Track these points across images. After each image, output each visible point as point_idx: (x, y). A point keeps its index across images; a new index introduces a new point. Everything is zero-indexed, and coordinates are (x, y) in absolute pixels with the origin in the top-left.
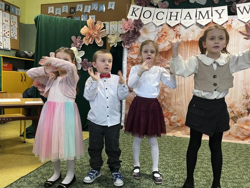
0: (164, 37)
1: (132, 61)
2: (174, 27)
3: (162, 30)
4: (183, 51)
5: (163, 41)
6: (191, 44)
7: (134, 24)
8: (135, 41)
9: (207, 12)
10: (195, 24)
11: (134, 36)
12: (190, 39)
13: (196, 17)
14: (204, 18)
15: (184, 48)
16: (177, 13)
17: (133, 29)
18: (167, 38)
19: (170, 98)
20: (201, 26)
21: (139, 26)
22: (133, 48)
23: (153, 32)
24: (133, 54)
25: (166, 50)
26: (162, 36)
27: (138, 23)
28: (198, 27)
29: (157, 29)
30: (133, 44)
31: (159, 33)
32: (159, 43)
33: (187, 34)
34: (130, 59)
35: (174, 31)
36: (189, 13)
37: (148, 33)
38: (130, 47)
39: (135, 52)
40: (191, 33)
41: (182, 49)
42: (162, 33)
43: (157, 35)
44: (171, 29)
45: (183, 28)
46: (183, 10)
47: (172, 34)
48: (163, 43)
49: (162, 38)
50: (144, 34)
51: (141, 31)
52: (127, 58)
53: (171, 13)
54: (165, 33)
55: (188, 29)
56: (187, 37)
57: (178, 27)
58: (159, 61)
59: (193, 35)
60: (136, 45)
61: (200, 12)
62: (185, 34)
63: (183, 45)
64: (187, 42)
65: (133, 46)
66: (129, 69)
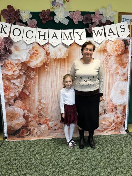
0: (35, 54)
1: (8, 77)
2: (43, 46)
3: (33, 48)
4: (54, 67)
5: (35, 59)
6: (60, 61)
7: (4, 42)
8: (8, 58)
9: (70, 33)
10: (61, 43)
11: (6, 54)
12: (58, 57)
13: (61, 37)
14: (68, 39)
15: (54, 65)
16: (45, 32)
17: (4, 47)
18: (38, 56)
19: (47, 108)
20: (66, 46)
21: (10, 44)
22: (7, 65)
23: (25, 50)
24: (7, 71)
25: (39, 66)
26: (34, 53)
27: (8, 41)
28: (64, 46)
29: (28, 47)
30: (6, 60)
31: (30, 50)
32: (31, 60)
33: (55, 52)
34: (5, 75)
35: (44, 49)
36: (55, 33)
37: (20, 51)
38: (4, 64)
39: (10, 69)
40: (59, 52)
41: (53, 65)
42: (33, 51)
43: (28, 52)
44: (41, 47)
45: (51, 47)
46: (50, 30)
47: (42, 52)
48: (35, 60)
49: (34, 56)
50: (16, 51)
51: (12, 49)
52: (2, 75)
53: (40, 32)
54: (36, 51)
55: (55, 48)
56: (56, 55)
57: (47, 46)
58: (33, 77)
59: (60, 53)
60: (9, 62)
61: (64, 33)
62: (54, 52)
63: (53, 62)
64: (56, 59)
65: (6, 63)
66: (5, 85)
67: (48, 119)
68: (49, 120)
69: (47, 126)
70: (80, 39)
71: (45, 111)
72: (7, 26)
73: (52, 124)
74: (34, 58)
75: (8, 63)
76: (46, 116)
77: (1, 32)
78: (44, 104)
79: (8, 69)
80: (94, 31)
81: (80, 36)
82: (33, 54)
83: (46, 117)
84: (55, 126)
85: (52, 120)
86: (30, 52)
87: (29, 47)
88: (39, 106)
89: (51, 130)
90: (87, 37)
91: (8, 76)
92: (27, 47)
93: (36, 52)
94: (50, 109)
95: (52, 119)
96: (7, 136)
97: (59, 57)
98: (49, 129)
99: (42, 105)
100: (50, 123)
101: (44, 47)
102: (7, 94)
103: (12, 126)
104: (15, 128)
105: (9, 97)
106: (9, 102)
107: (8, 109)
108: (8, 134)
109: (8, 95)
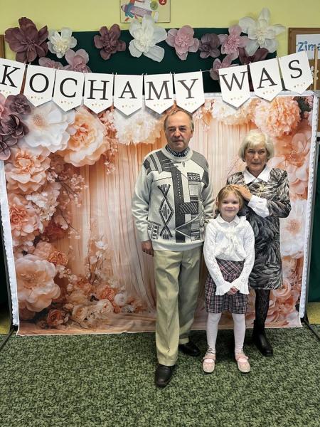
0: (81, 134)
1: (19, 189)
2: (101, 115)
3: (77, 120)
4: (126, 165)
5: (82, 145)
6: (140, 150)
7: (10, 107)
8: (19, 144)
9: (165, 83)
10: (143, 108)
11: (14, 134)
12: (136, 141)
13: (144, 93)
14: (159, 97)
15: (126, 159)
16: (105, 82)
17: (9, 119)
18: (89, 137)
20: (154, 113)
21: (23, 110)
22: (16, 160)
23: (58, 125)
24: (18, 174)
25: (91, 163)
26: (79, 132)
27: (20, 103)
28: (149, 115)
29: (66, 117)
30: (15, 149)
31: (70, 126)
32: (73, 149)
33: (129, 129)
34: (14, 183)
35: (103, 122)
36: (128, 83)
37: (47, 127)
38: (10, 158)
39: (23, 169)
40: (137, 128)
41: (123, 161)
42: (77, 127)
43: (67, 130)
44: (95, 117)
45: (120, 117)
46: (117, 76)
47: (98, 129)
48: (82, 149)
49: (79, 138)
50: (36, 127)
51: (29, 122)
52: (7, 182)
53: (92, 82)
54: (83, 126)
55: (129, 119)
56: (131, 136)
57: (109, 115)
58: (78, 187)
59: (140, 131)
60: (23, 153)
61: (151, 84)
62: (125, 130)
63: (124, 154)
64: (132, 145)
65: (16, 156)
66: (14, 205)
67: (113, 286)
68: (114, 289)
69: (109, 303)
70: (190, 97)
71: (105, 267)
72: (16, 69)
73: (122, 298)
74: (79, 145)
75: (20, 156)
76: (108, 279)
77: (3, 83)
78: (103, 251)
79: (20, 170)
80: (223, 76)
81: (189, 90)
82: (78, 134)
83: (109, 282)
84: (130, 304)
85: (122, 289)
86: (71, 129)
87: (68, 117)
88: (92, 258)
89: (121, 313)
90: (205, 91)
91: (20, 186)
92: (63, 118)
93: (83, 129)
94: (118, 264)
95: (121, 286)
96: (18, 324)
97: (138, 142)
98: (114, 311)
99: (97, 253)
100: (117, 298)
101: (102, 117)
102: (18, 226)
103: (31, 301)
104: (36, 306)
105: (23, 234)
106: (23, 245)
107: (19, 263)
108: (21, 320)
109: (21, 230)
